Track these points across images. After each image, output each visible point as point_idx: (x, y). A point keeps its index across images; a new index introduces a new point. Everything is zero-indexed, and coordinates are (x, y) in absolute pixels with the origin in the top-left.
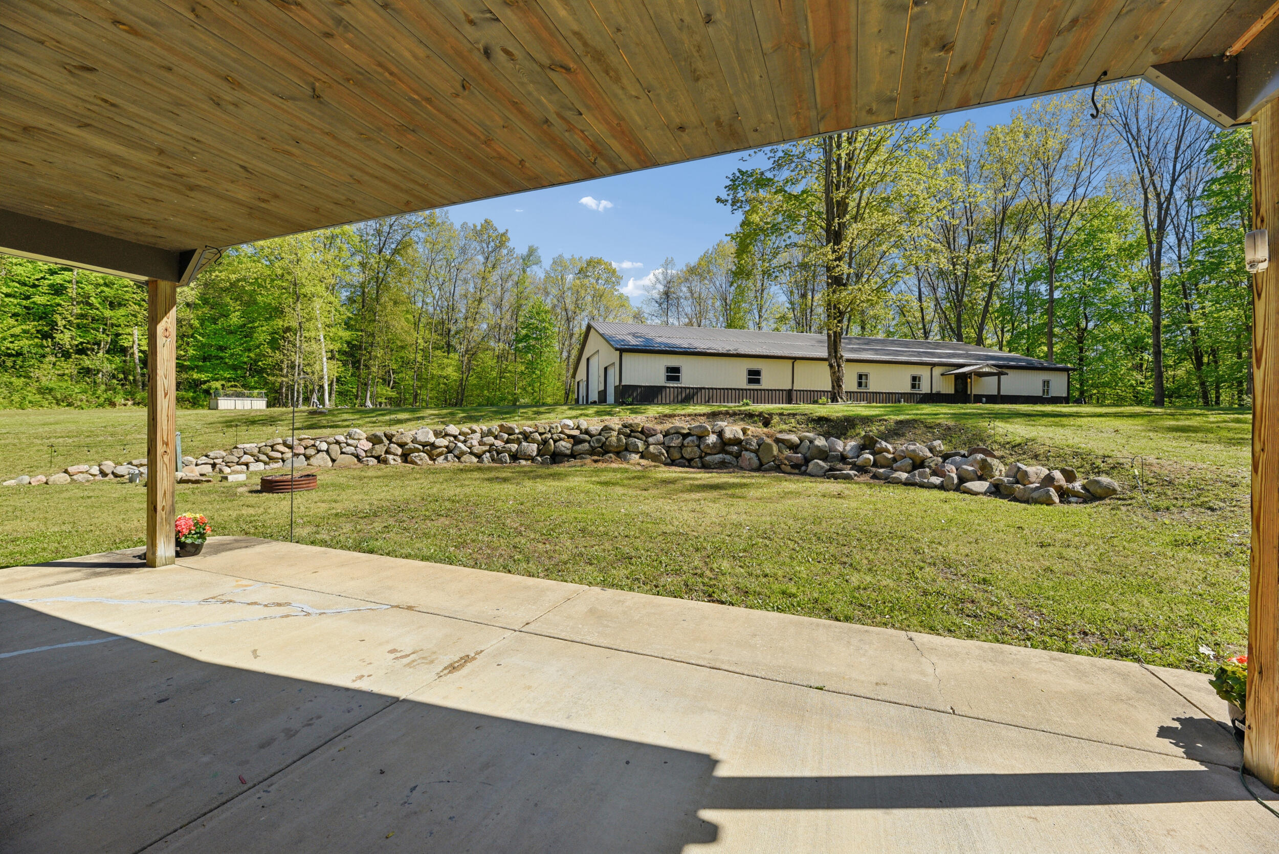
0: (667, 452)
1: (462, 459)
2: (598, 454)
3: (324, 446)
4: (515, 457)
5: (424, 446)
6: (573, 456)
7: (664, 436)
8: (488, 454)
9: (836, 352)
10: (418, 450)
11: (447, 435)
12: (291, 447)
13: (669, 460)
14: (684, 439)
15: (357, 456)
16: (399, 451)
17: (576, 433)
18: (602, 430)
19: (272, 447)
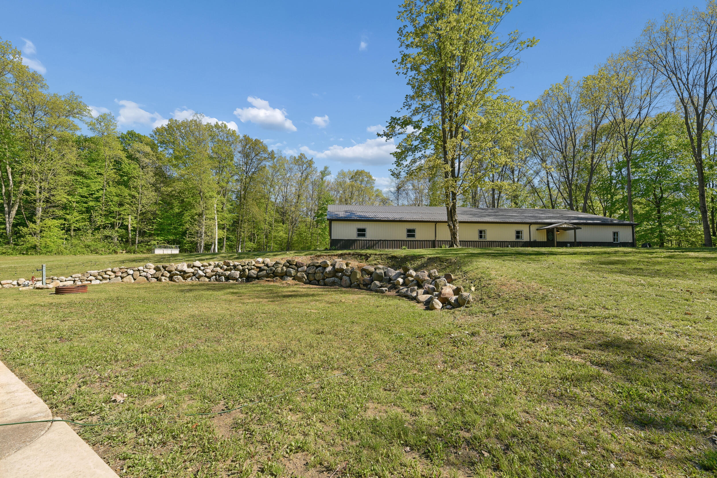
0: (307, 276)
1: (200, 279)
2: (270, 277)
3: (131, 272)
4: (228, 278)
5: (180, 272)
6: (258, 278)
7: (307, 267)
8: (214, 277)
9: (452, 218)
10: (177, 275)
11: (194, 266)
12: (115, 272)
13: (307, 281)
14: (317, 268)
15: (147, 277)
16: (168, 275)
17: (261, 265)
18: (275, 264)
19: (105, 272)
